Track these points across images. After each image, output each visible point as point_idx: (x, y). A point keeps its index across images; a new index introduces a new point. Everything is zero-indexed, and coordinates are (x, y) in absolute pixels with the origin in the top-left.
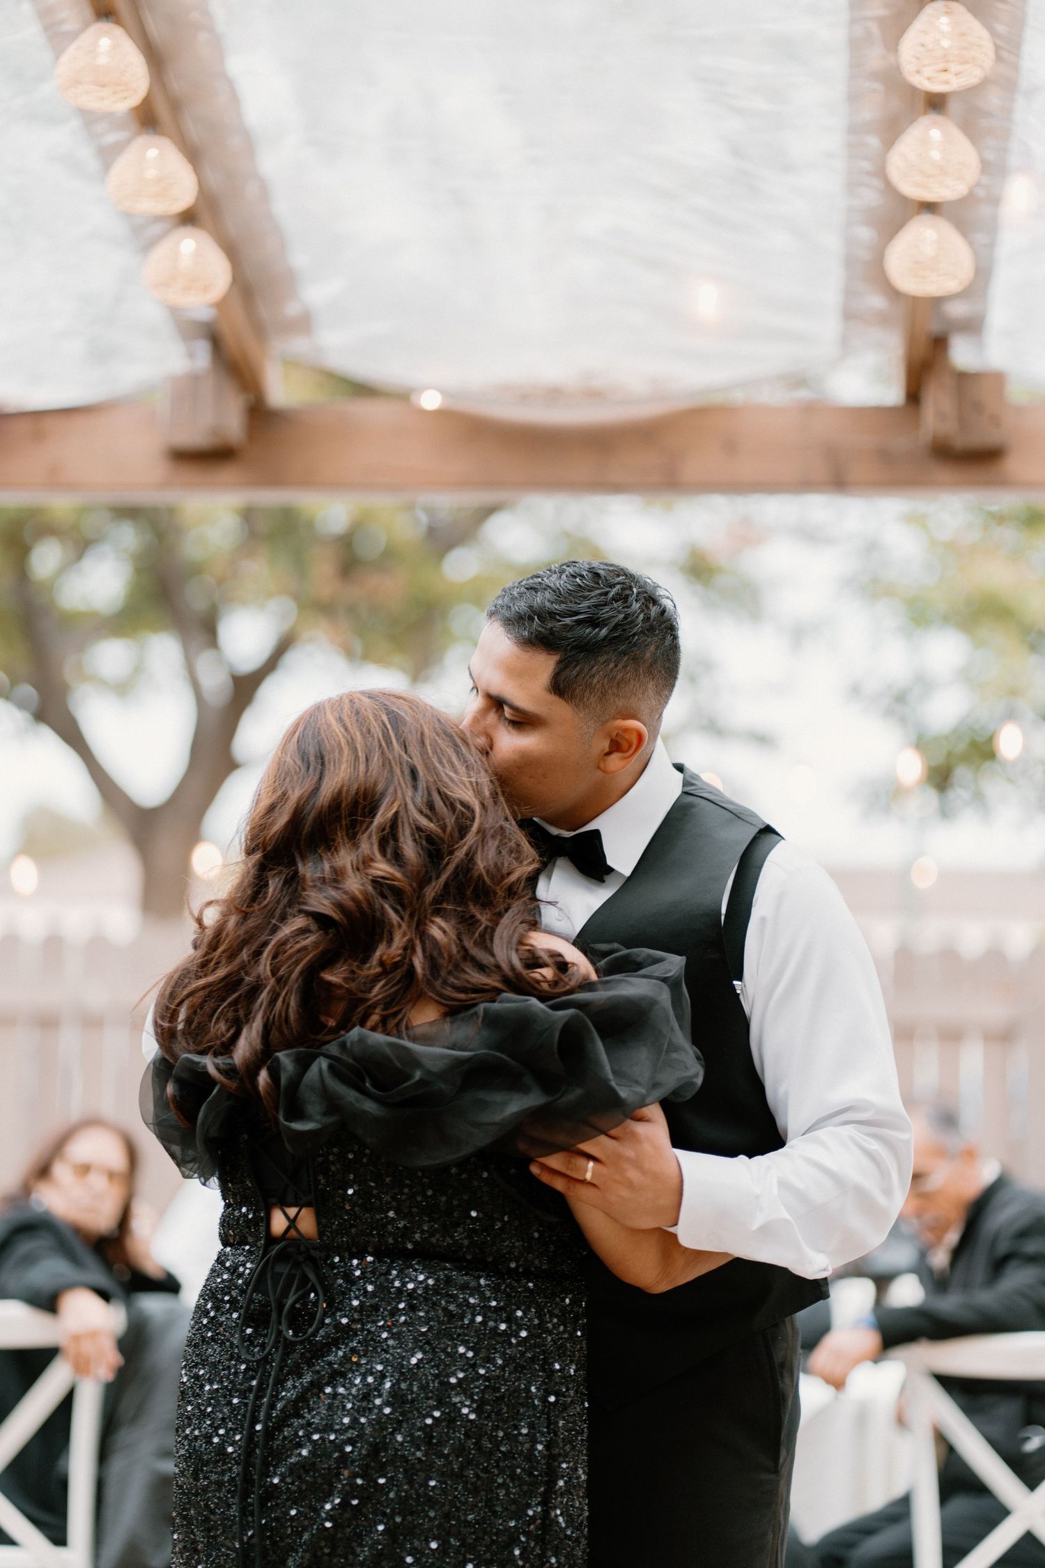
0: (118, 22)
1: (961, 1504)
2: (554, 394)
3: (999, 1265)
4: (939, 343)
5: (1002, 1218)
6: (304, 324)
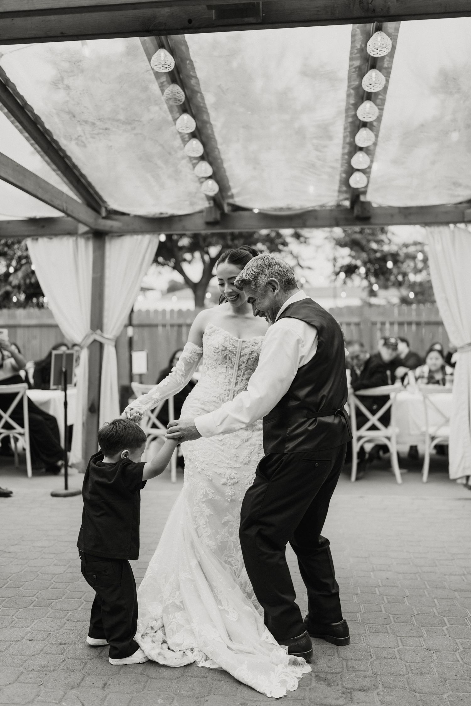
2: (281, 209)
4: (358, 196)
6: (232, 196)
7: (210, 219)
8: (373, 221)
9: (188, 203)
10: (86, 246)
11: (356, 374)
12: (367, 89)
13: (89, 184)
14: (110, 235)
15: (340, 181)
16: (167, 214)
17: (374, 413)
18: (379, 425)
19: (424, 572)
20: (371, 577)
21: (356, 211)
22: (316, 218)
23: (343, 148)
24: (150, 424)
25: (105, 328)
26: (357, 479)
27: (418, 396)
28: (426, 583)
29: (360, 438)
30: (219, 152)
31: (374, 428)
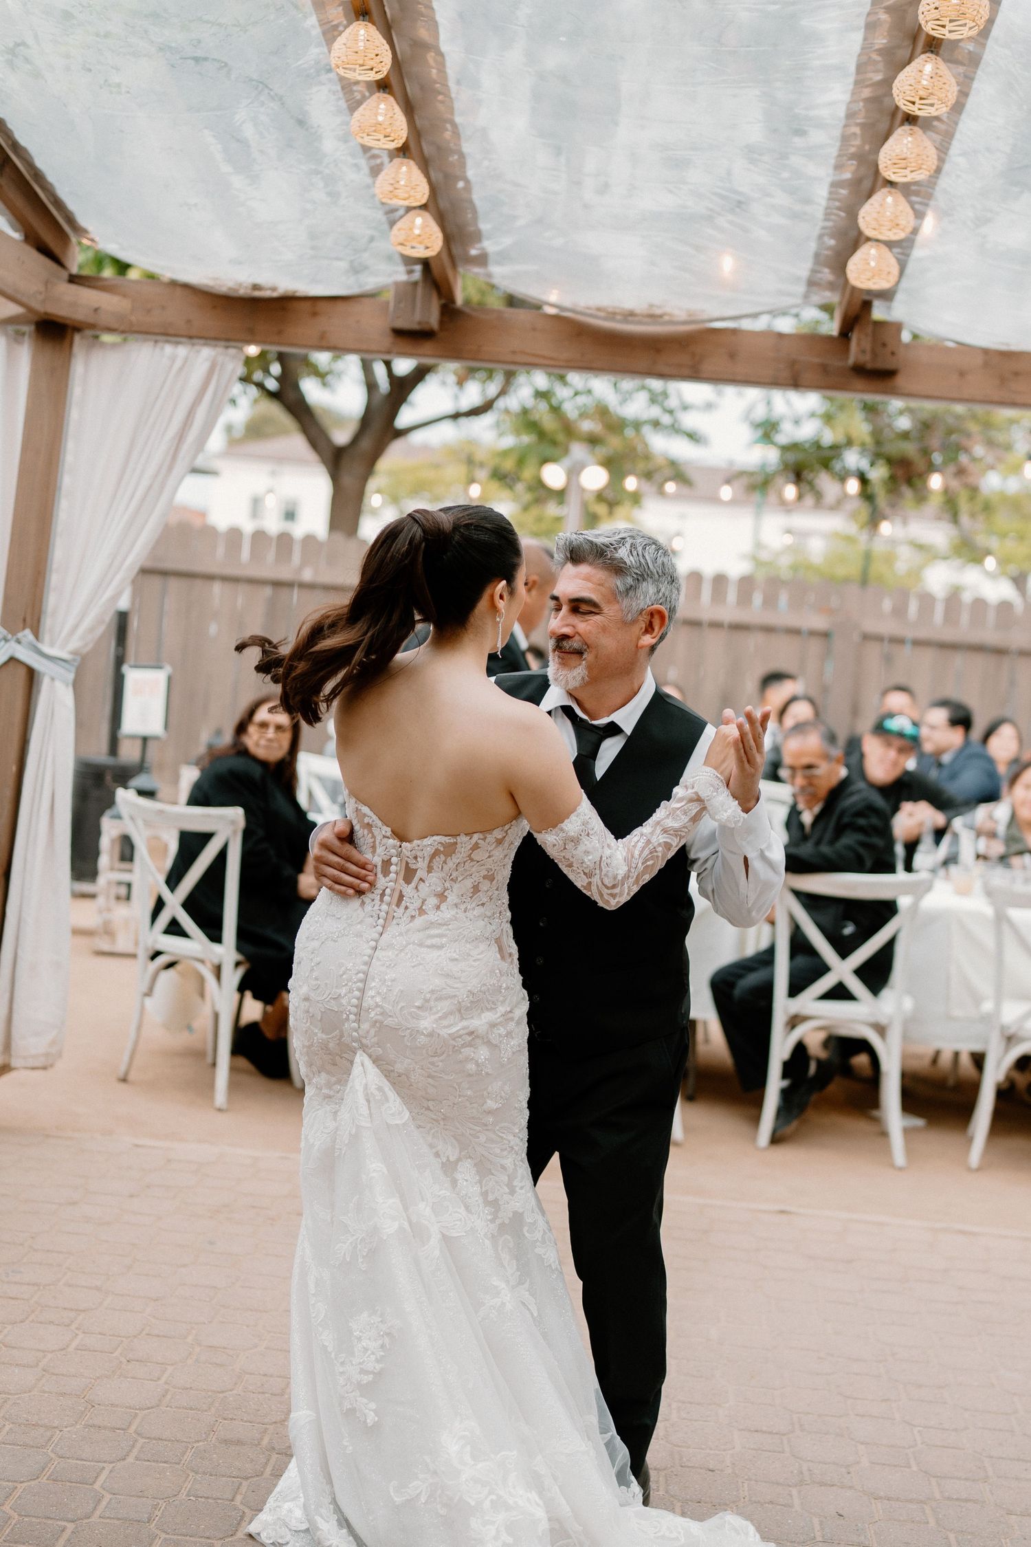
0: (391, 93)
1: (801, 960)
2: (630, 315)
3: (840, 830)
4: (867, 305)
5: (849, 802)
6: (482, 260)
7: (410, 322)
8: (901, 381)
9: (343, 265)
10: (11, 359)
11: (801, 826)
12: (929, 28)
13: (38, 176)
14: (89, 333)
15: (817, 255)
16: (274, 289)
17: (844, 948)
18: (855, 985)
19: (949, 1499)
20: (791, 1506)
21: (858, 348)
22: (732, 356)
23: (838, 167)
24: (164, 919)
25: (47, 622)
26: (776, 1140)
27: (978, 905)
28: (952, 1536)
29: (794, 1021)
30: (456, 133)
31: (839, 993)
